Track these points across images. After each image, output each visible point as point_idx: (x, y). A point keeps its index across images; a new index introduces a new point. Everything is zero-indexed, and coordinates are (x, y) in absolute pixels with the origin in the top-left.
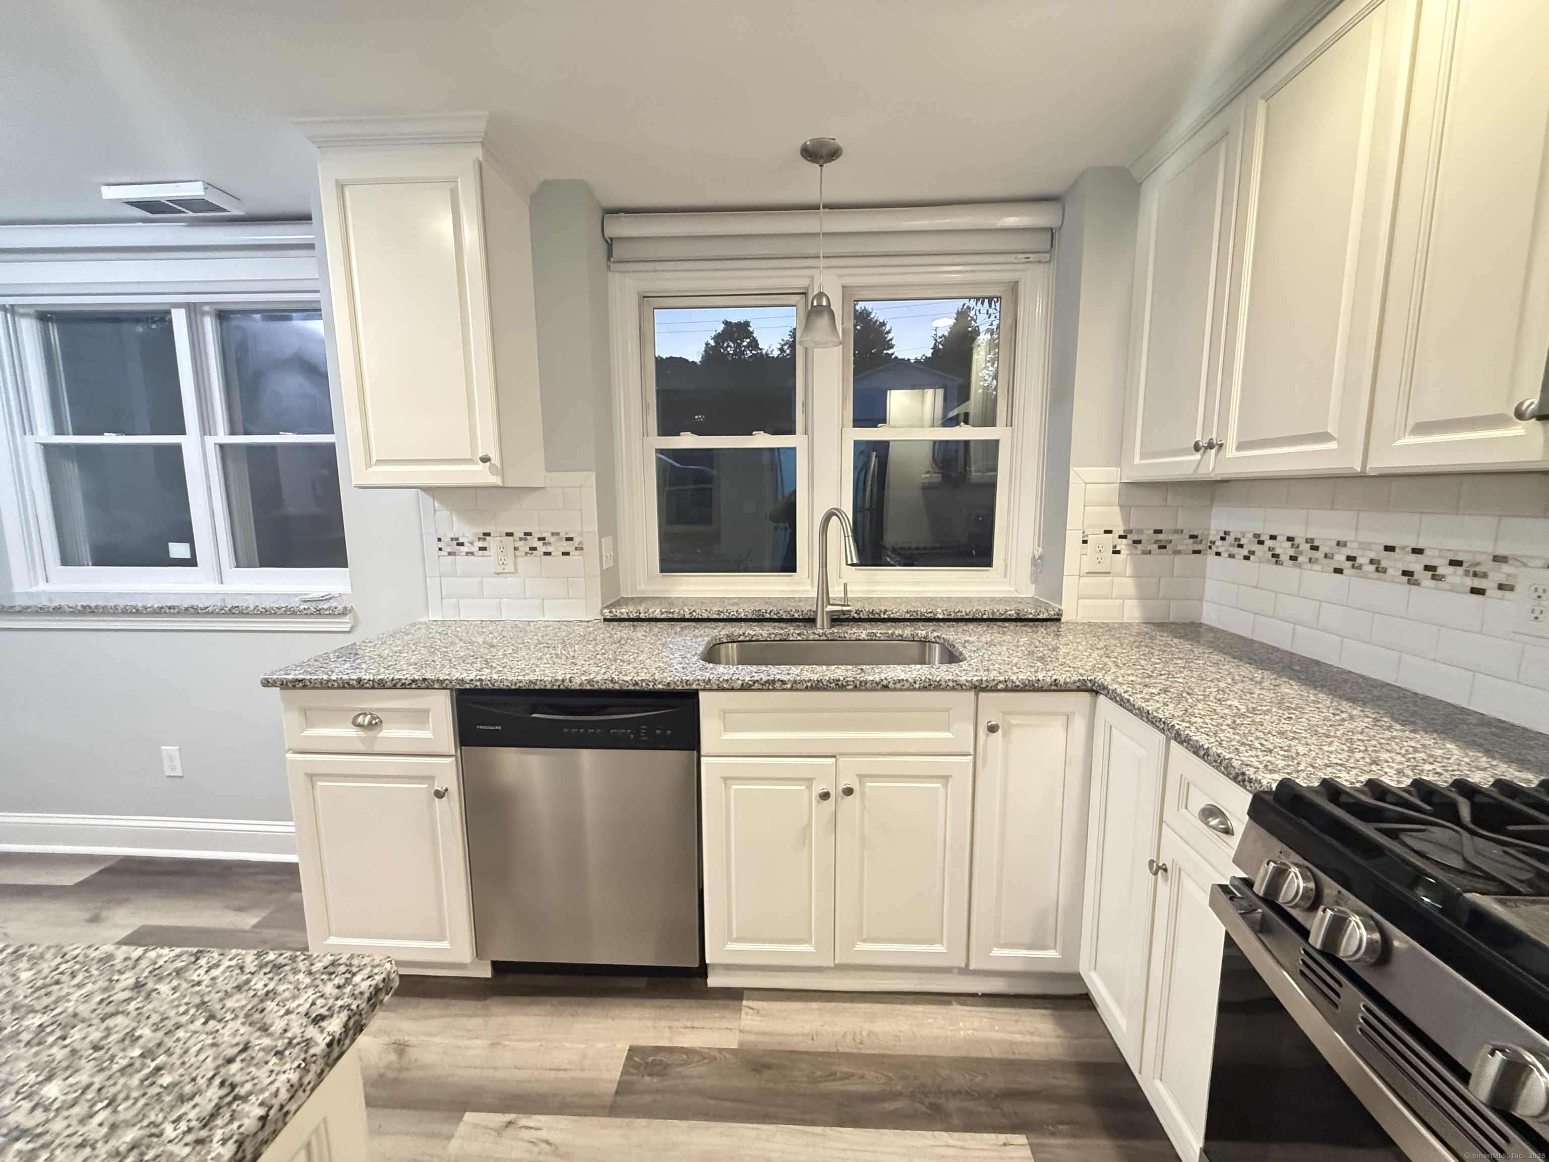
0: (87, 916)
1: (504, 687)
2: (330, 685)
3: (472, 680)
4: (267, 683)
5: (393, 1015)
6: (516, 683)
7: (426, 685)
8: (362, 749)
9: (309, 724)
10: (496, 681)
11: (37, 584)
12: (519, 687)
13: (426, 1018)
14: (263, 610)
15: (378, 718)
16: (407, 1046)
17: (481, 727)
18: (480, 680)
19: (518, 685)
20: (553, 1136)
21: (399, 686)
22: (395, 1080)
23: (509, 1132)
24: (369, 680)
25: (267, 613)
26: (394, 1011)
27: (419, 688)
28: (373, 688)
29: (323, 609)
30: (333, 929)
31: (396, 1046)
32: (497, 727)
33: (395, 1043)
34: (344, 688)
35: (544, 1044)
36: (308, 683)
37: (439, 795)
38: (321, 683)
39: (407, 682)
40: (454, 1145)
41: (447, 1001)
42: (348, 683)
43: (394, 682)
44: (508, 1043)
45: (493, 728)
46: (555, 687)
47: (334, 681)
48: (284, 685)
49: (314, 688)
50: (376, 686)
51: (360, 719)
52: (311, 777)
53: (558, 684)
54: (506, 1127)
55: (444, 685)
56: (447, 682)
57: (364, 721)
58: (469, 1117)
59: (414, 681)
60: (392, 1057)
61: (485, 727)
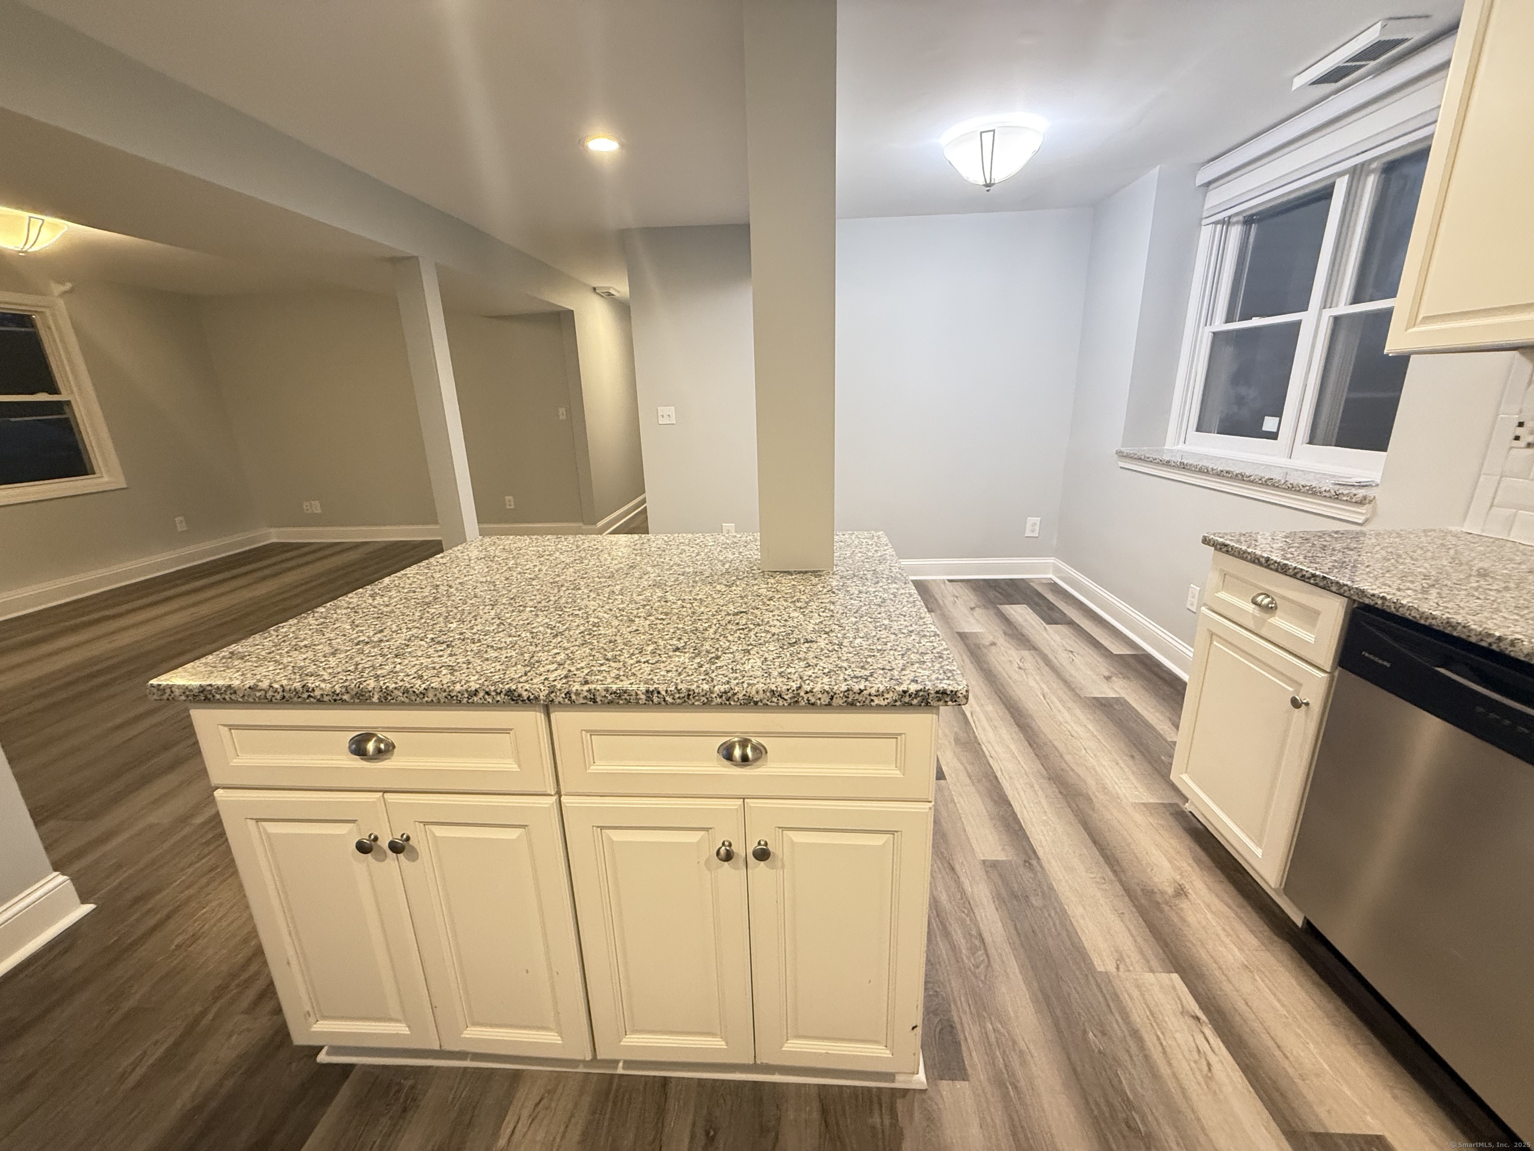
0: (1107, 674)
1: (1410, 618)
2: (1245, 556)
3: (1373, 595)
4: (1206, 541)
5: (1198, 869)
6: (1427, 618)
7: (1323, 584)
8: (1251, 626)
9: (1225, 586)
10: (1403, 606)
11: (1178, 444)
12: (1431, 624)
13: (1217, 896)
14: (1290, 486)
15: (1276, 603)
16: (1186, 896)
17: (1367, 655)
18: (1383, 598)
19: (1429, 621)
20: (1217, 1067)
21: (1299, 576)
22: (1158, 903)
23: (1191, 1021)
24: (1276, 562)
25: (1293, 489)
26: (1201, 869)
27: (1316, 585)
28: (1276, 570)
29: (1343, 494)
30: (1189, 770)
31: (1179, 887)
32: (1385, 663)
33: (1180, 885)
34: (1253, 562)
35: (1290, 1020)
36: (1230, 549)
37: (1296, 703)
38: (1239, 552)
39: (1308, 575)
40: (1149, 977)
41: (1245, 903)
42: (1258, 560)
43: (1296, 571)
44: (1258, 978)
45: (1380, 661)
46: (1483, 644)
47: (1249, 553)
48: (1222, 548)
49: (1233, 555)
50: (1279, 570)
51: (1259, 599)
52: (1212, 634)
53: (1490, 640)
54: (1193, 1017)
55: (1342, 591)
56: (1345, 588)
57: (1262, 601)
58: (1175, 976)
59: (1314, 576)
60: (1170, 891)
61: (1372, 657)
